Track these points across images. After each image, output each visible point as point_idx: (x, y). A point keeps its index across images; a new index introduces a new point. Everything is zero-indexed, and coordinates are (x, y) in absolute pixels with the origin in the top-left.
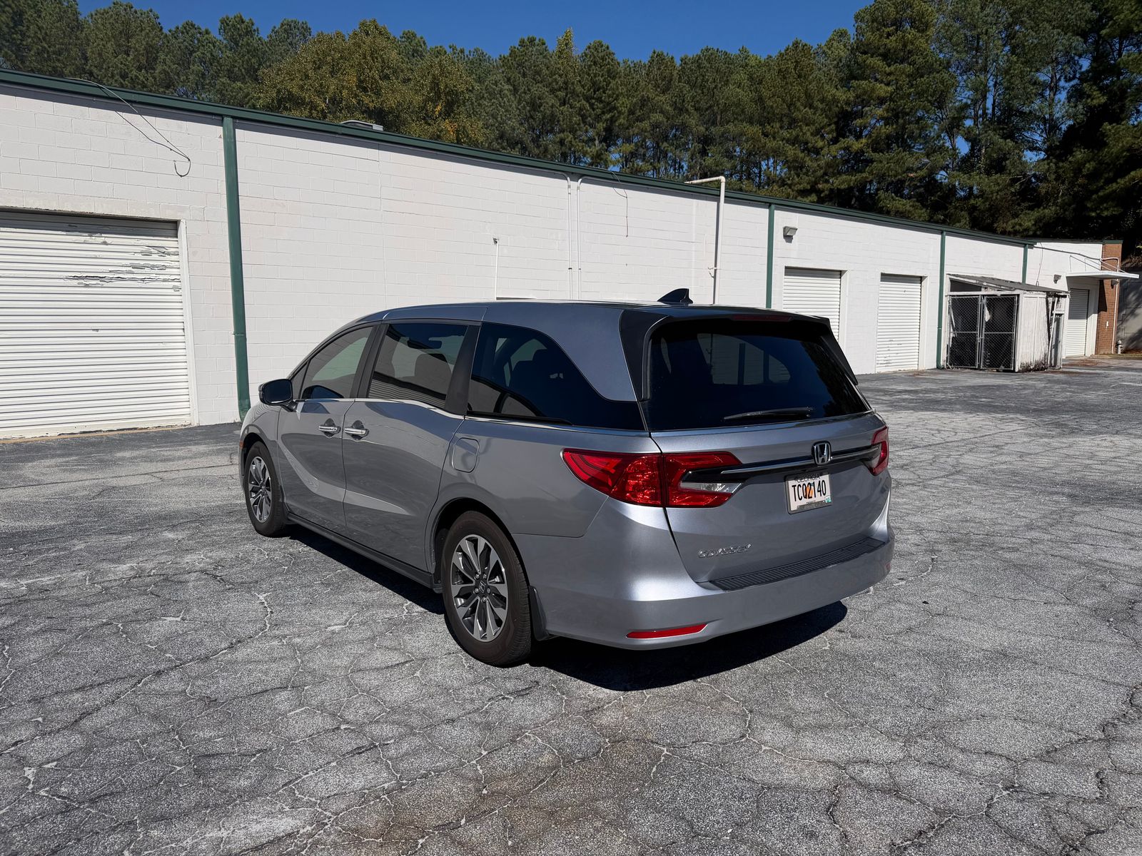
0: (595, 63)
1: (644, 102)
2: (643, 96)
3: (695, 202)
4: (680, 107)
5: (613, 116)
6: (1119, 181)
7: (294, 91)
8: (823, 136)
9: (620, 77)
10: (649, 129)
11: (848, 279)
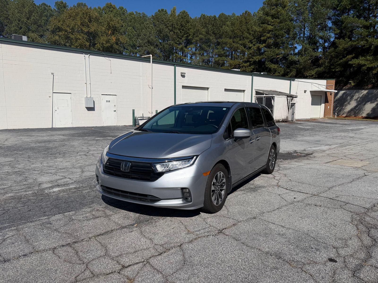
1: (198, 31)
2: (197, 29)
3: (141, 63)
4: (207, 33)
5: (187, 36)
6: (343, 59)
7: (59, 26)
8: (252, 43)
9: (191, 23)
10: (199, 40)
11: (210, 90)
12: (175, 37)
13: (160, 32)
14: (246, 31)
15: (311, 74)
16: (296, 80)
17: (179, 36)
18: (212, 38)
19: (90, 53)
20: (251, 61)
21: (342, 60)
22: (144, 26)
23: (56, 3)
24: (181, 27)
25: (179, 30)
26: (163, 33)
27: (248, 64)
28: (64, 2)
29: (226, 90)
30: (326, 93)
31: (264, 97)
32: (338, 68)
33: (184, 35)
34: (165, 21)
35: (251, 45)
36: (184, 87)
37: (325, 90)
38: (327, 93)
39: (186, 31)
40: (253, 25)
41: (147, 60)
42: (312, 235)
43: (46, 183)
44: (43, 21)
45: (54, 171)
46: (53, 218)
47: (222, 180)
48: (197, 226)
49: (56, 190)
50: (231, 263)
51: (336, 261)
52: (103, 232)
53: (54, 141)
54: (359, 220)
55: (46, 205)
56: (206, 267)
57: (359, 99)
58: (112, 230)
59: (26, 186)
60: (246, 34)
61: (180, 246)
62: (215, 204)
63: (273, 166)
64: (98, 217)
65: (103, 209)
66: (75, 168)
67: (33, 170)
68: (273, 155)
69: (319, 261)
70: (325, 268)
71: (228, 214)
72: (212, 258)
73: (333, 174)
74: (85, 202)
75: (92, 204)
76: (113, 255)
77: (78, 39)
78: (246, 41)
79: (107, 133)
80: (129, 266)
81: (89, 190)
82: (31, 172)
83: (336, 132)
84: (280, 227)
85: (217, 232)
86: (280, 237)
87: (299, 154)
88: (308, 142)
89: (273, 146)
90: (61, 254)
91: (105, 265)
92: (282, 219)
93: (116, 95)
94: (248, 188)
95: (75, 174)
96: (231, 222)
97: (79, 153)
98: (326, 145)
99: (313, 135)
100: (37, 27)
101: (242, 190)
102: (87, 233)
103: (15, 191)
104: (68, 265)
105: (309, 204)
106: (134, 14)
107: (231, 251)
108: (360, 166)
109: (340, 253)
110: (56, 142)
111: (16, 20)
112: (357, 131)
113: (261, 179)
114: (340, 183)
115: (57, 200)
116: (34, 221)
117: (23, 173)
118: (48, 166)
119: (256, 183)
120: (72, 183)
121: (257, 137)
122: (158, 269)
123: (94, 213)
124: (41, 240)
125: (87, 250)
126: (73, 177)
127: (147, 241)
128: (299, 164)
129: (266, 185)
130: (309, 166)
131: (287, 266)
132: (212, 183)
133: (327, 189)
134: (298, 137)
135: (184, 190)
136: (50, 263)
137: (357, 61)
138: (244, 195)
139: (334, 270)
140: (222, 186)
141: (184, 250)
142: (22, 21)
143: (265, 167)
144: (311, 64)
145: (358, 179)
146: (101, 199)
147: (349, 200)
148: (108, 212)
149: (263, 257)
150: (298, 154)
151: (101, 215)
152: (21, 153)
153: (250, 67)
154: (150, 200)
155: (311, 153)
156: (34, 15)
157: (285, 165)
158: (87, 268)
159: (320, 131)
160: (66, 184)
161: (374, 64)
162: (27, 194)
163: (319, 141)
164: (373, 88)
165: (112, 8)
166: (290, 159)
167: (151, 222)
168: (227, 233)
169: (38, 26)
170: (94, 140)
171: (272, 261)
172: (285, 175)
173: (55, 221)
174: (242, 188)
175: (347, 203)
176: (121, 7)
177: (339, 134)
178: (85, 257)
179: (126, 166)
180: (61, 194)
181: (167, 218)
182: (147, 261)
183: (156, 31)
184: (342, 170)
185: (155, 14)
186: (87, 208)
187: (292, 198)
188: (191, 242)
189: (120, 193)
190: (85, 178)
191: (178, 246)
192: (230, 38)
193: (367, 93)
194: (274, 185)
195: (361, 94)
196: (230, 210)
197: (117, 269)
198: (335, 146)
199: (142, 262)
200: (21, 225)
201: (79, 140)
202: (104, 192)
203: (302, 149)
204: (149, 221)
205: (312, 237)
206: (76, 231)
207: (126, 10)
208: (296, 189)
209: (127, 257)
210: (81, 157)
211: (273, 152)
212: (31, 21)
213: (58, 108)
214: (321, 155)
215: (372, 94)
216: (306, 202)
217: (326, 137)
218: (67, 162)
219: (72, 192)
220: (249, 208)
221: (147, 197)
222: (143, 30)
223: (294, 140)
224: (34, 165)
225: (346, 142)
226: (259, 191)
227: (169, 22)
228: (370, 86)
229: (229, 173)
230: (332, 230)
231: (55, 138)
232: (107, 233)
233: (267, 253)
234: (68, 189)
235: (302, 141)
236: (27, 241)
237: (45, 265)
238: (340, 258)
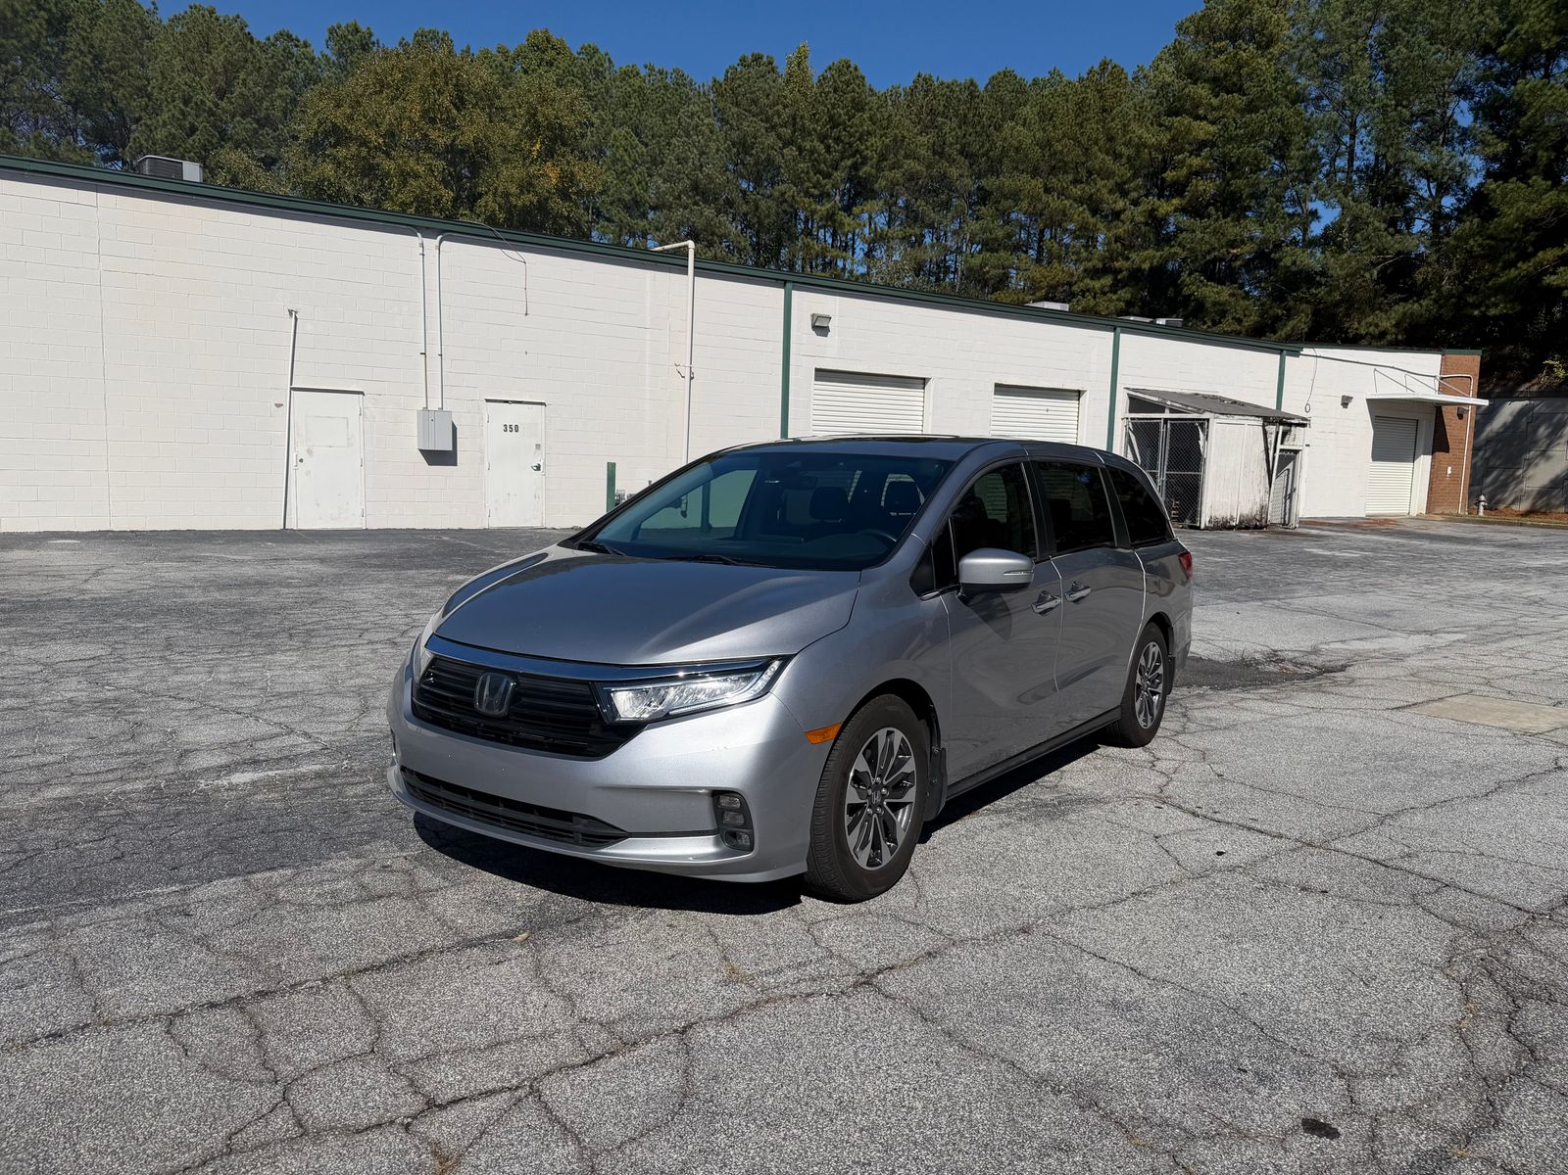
1: (899, 141)
2: (896, 136)
3: (648, 275)
4: (939, 152)
5: (856, 163)
6: (1519, 265)
7: (338, 121)
8: (1124, 194)
9: (870, 109)
10: (901, 181)
11: (932, 390)
12: (806, 170)
13: (744, 146)
14: (1101, 143)
15: (1377, 326)
16: (1306, 351)
17: (822, 165)
18: (958, 173)
19: (442, 232)
20: (1121, 271)
21: (1513, 270)
22: (680, 123)
23: (332, 31)
24: (832, 128)
25: (823, 138)
26: (754, 152)
27: (1107, 280)
28: (363, 29)
29: (1001, 389)
30: (1438, 408)
31: (1166, 420)
32: (1496, 305)
33: (842, 159)
34: (764, 101)
35: (1120, 204)
36: (823, 374)
37: (1434, 396)
38: (1444, 409)
39: (850, 145)
40: (1130, 120)
41: (674, 262)
42: (1254, 1015)
43: (210, 749)
44: (278, 103)
45: (252, 702)
46: (204, 892)
47: (901, 763)
48: (772, 952)
49: (240, 778)
50: (879, 1112)
51: (1332, 1134)
52: (384, 958)
53: (280, 585)
54: (1482, 959)
55: (189, 838)
56: (768, 1124)
58: (422, 953)
59: (131, 759)
60: (1102, 159)
61: (684, 1031)
62: (862, 859)
63: (1152, 715)
64: (380, 897)
65: (407, 866)
66: (338, 694)
67: (170, 697)
68: (1156, 668)
69: (1260, 1126)
70: (1280, 1159)
71: (916, 906)
72: (802, 1089)
73: (1414, 759)
74: (344, 832)
75: (367, 842)
76: (399, 1052)
77: (408, 174)
78: (1102, 188)
79: (499, 554)
80: (455, 1102)
81: (372, 785)
82: (162, 704)
83: (1467, 579)
84: (1124, 972)
85: (851, 980)
86: (1116, 1016)
87: (1290, 666)
88: (1337, 617)
89: (1155, 629)
90: (197, 1035)
91: (358, 1093)
92: (1144, 938)
93: (543, 404)
94: (1027, 803)
95: (333, 718)
96: (924, 940)
97: (367, 636)
98: (1412, 633)
99: (1365, 589)
100: (255, 125)
101: (1002, 811)
102: (321, 959)
103: (82, 779)
104: (211, 1085)
105: (1276, 883)
106: (638, 74)
107: (888, 1065)
108: (1544, 726)
109: (1360, 1097)
110: (288, 586)
111: (173, 101)
112: (1562, 577)
113: (1095, 768)
114: (1435, 795)
115: (238, 820)
116: (122, 901)
117: (129, 706)
118: (232, 683)
119: (1070, 783)
120: (312, 754)
121: (1075, 590)
122: (569, 1123)
123: (366, 879)
124: (132, 979)
125: (303, 1027)
126: (319, 730)
127: (551, 1003)
128: (1277, 711)
129: (1108, 793)
130: (1317, 720)
131: (1115, 1141)
132: (851, 774)
133: (1371, 819)
134: (1297, 595)
135: (724, 801)
136: (145, 1072)
138: (1005, 832)
139: (1316, 1168)
140: (898, 788)
141: (692, 1049)
142: (196, 103)
143: (1116, 715)
144: (1377, 287)
145: (1522, 781)
146: (412, 824)
147: (1460, 871)
148: (426, 878)
149: (1021, 1098)
150: (1282, 668)
151: (392, 888)
152: (139, 628)
153: (1115, 293)
154: (583, 835)
155: (1343, 662)
156: (244, 80)
157: (1213, 714)
158: (284, 1099)
159: (1398, 571)
160: (286, 758)
162: (124, 793)
163: (1386, 614)
165: (553, 48)
166: (1244, 686)
167: (586, 928)
168: (892, 989)
169: (258, 121)
170: (439, 583)
171: (1052, 1116)
172: (1204, 755)
173: (208, 904)
174: (1002, 803)
175: (1447, 885)
176: (590, 46)
177: (1480, 586)
178: (287, 1057)
179: (493, 691)
180: (259, 797)
181: (658, 911)
182: (531, 1087)
183: (729, 146)
184: (1461, 743)
185: (724, 72)
186: (344, 859)
187: (1210, 851)
188: (731, 1016)
189: (469, 802)
190: (367, 734)
191: (676, 1031)
192: (1035, 173)
194: (1145, 796)
196: (930, 892)
197: (403, 1110)
198: (1452, 639)
199: (510, 1089)
200: (72, 913)
201: (380, 581)
202: (411, 794)
203: (1306, 644)
204: (581, 924)
205: (1255, 1024)
206: (280, 946)
207: (609, 59)
208: (1233, 816)
209: (455, 1066)
210: (374, 651)
211: (1154, 653)
212: (232, 103)
213: (309, 452)
214: (1382, 672)
216: (1265, 871)
217: (1422, 597)
218: (312, 667)
219: (303, 789)
220: (1009, 888)
221: (571, 821)
222: (674, 141)
223: (1278, 607)
224: (178, 678)
225: (1504, 623)
226: (1073, 817)
227: (780, 107)
229: (935, 739)
230: (1349, 996)
231: (288, 570)
232: (397, 962)
233: (1042, 1081)
234: (290, 777)
235: (1312, 611)
236: (80, 978)
237: (124, 1077)
238: (1353, 1120)
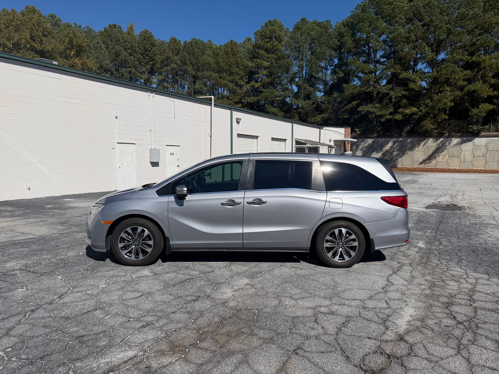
0: (145, 39)
1: (167, 58)
2: (167, 56)
3: (202, 106)
5: (154, 63)
6: (349, 105)
8: (243, 80)
10: (170, 70)
11: (260, 139)
15: (316, 120)
16: (324, 128)
17: (143, 63)
19: (154, 91)
21: (347, 106)
24: (145, 51)
29: (273, 139)
30: (344, 142)
31: (307, 147)
32: (345, 115)
36: (239, 135)
37: (344, 139)
57: (364, 149)
78: (237, 78)
93: (179, 146)
106: (72, 26)
137: (366, 108)
144: (314, 110)
161: (382, 112)
164: (378, 137)
185: (104, 29)
193: (373, 142)
195: (366, 143)
207: (60, 20)
213: (122, 164)
215: (378, 143)
227: (127, 43)
228: (375, 135)
